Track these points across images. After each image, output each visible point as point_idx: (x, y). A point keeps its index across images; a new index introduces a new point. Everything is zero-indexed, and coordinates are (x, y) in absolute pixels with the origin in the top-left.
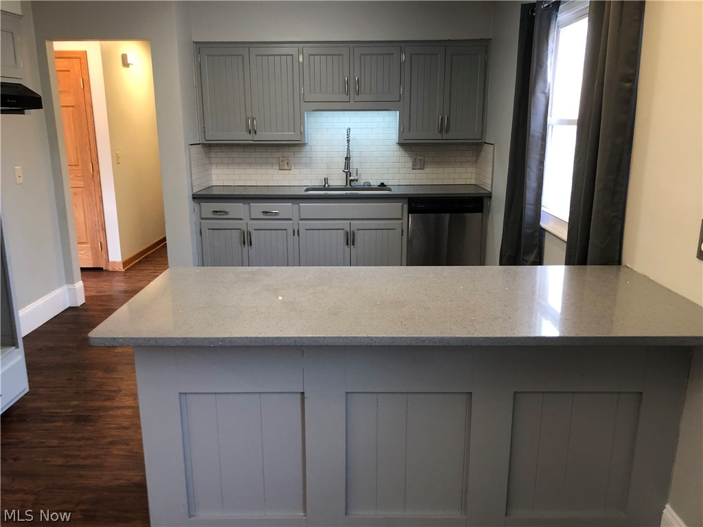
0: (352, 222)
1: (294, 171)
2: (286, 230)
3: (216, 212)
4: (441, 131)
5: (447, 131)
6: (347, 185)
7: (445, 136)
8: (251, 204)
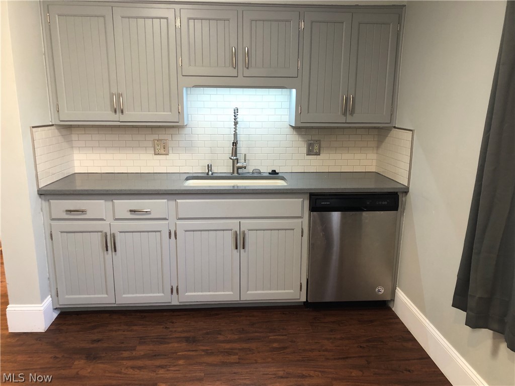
0: (242, 221)
1: (171, 156)
2: (160, 232)
3: (71, 211)
4: (345, 114)
5: (352, 113)
6: (233, 173)
7: (350, 119)
8: (115, 201)
